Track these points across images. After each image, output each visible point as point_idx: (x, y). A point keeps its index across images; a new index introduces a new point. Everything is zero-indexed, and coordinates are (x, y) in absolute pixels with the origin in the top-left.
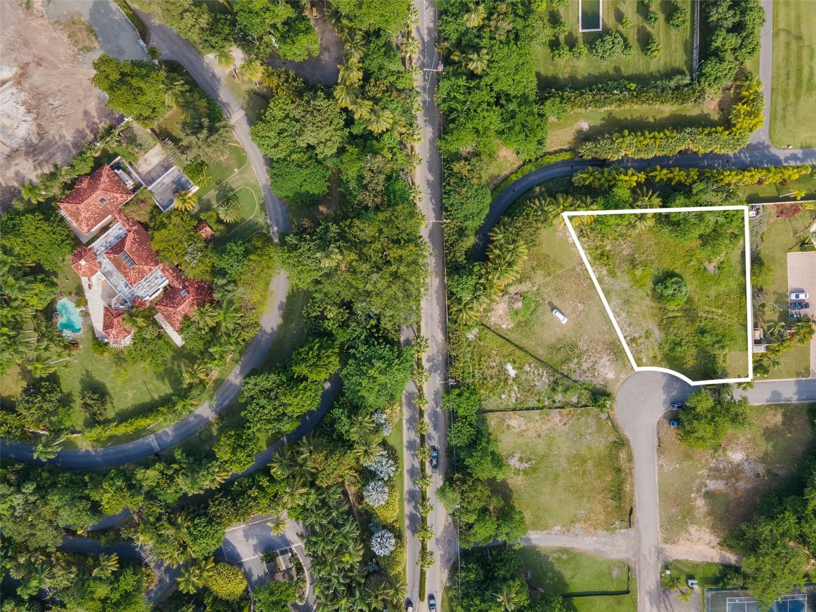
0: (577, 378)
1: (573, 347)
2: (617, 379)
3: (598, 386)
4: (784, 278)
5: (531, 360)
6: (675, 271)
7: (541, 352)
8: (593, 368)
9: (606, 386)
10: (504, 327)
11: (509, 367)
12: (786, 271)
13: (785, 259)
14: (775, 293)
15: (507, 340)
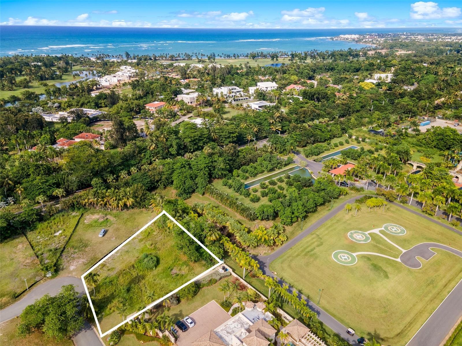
0: (64, 257)
1: (86, 246)
2: (71, 272)
3: (61, 266)
4: (195, 309)
5: (68, 237)
6: (161, 259)
7: (75, 238)
8: (74, 259)
9: (63, 269)
10: (85, 221)
11: (60, 232)
12: (201, 306)
13: (208, 301)
14: (181, 311)
15: (77, 225)
